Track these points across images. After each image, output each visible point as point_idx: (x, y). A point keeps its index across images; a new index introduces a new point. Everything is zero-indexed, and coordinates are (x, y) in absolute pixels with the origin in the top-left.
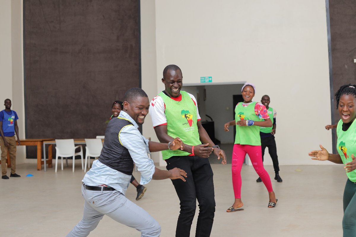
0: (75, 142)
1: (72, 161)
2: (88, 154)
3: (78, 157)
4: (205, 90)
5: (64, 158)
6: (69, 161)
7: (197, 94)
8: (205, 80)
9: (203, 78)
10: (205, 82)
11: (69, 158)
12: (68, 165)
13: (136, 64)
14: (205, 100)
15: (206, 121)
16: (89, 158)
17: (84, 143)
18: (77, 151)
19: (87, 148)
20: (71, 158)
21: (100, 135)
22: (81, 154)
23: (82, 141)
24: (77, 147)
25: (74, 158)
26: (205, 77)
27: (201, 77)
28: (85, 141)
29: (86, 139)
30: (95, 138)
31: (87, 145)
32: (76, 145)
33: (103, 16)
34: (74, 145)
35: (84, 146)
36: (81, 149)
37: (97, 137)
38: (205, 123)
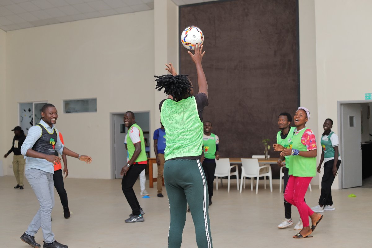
0: (231, 161)
1: (228, 181)
2: (244, 174)
3: (233, 177)
4: (369, 107)
5: (219, 178)
6: (224, 180)
7: (361, 111)
8: (370, 96)
9: (367, 95)
10: (370, 98)
11: (223, 178)
12: (223, 184)
13: (294, 80)
14: (368, 118)
15: (370, 140)
16: (245, 178)
17: (240, 163)
18: (233, 170)
19: (242, 168)
20: (227, 178)
21: (256, 154)
22: (236, 173)
23: (238, 160)
24: (232, 167)
25: (229, 178)
26: (370, 94)
27: (366, 94)
28: (240, 160)
29: (242, 159)
30: (251, 157)
31: (243, 165)
32: (231, 165)
33: (260, 30)
34: (229, 165)
35: (240, 166)
36: (237, 168)
37: (253, 156)
38: (369, 143)
